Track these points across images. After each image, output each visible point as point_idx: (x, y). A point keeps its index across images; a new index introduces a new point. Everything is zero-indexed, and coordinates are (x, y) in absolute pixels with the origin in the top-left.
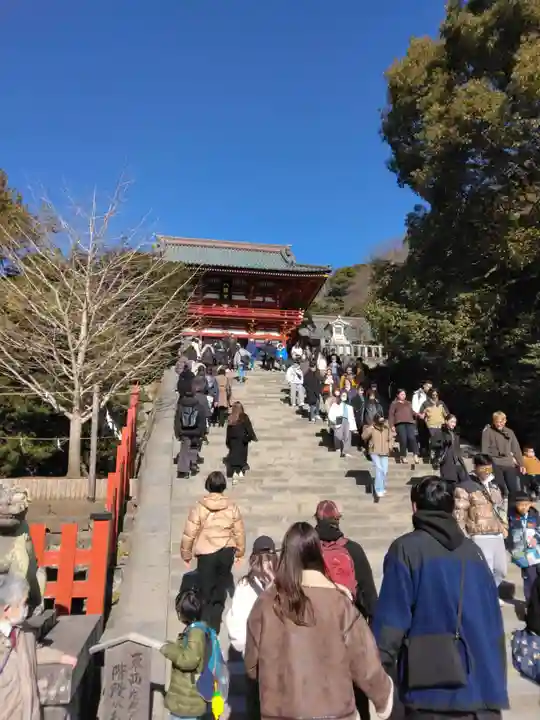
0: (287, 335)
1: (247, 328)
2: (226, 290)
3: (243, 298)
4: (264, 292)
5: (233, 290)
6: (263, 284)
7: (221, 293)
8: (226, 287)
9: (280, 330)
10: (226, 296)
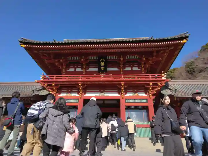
0: (153, 95)
1: (119, 91)
2: (103, 64)
3: (116, 69)
4: (131, 63)
5: (108, 63)
6: (128, 57)
7: (99, 67)
8: (102, 61)
9: (146, 91)
10: (103, 68)
